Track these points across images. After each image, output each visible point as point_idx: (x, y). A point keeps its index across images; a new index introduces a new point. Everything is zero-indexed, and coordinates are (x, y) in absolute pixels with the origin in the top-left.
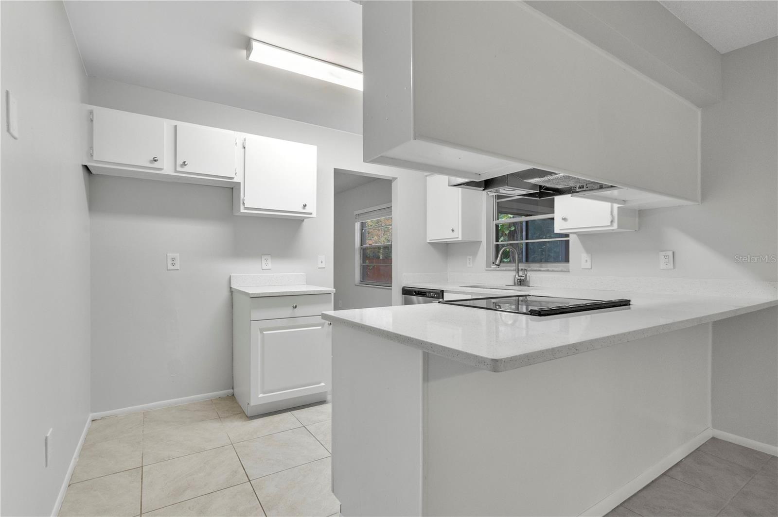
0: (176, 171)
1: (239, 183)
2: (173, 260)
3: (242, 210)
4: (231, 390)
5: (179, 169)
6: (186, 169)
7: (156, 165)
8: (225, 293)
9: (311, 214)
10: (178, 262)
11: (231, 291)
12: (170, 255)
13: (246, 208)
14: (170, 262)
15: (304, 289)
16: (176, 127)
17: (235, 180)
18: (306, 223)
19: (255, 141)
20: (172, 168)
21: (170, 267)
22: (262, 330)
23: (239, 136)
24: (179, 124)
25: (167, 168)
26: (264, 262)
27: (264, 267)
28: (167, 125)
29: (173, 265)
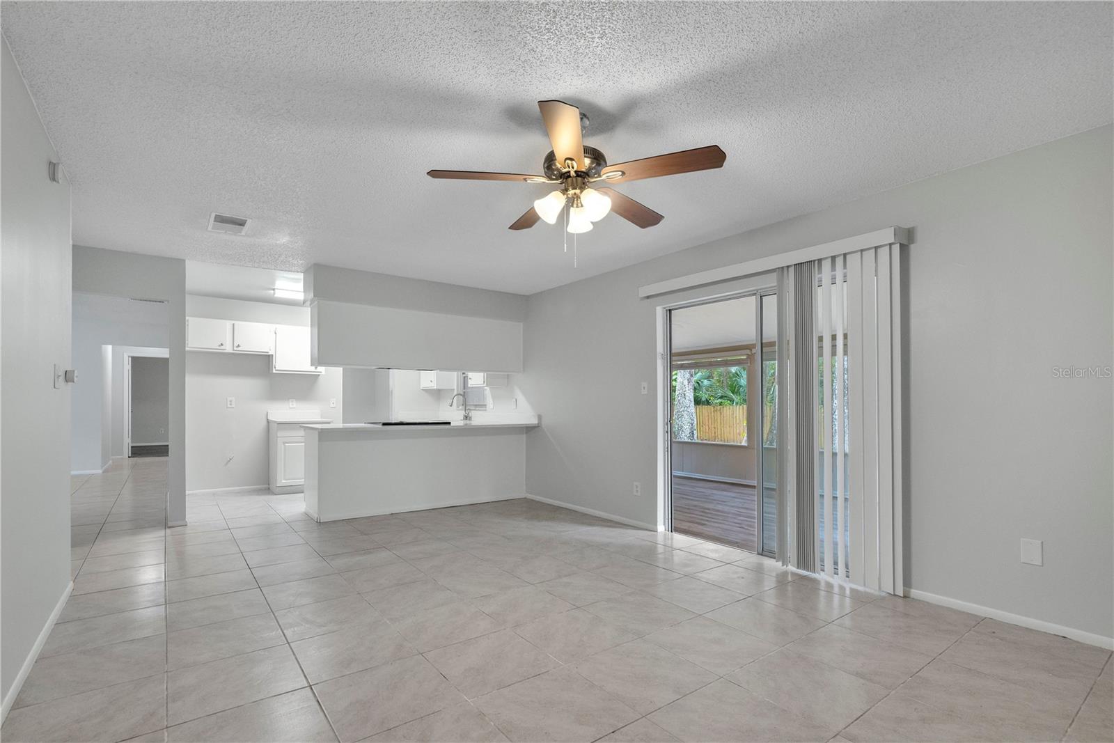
0: (234, 350)
1: (272, 355)
2: (231, 401)
3: (274, 371)
4: (267, 486)
5: (235, 349)
6: (239, 349)
7: (222, 347)
8: (264, 423)
9: (321, 372)
10: (233, 403)
11: (268, 422)
12: (229, 399)
13: (276, 370)
14: (229, 403)
15: (320, 420)
16: (234, 325)
17: (270, 353)
18: (320, 377)
19: (282, 328)
20: (231, 348)
21: (229, 406)
22: (284, 443)
23: (273, 326)
24: (236, 323)
25: (228, 348)
26: (290, 404)
27: (291, 406)
28: (228, 324)
29: (231, 404)
